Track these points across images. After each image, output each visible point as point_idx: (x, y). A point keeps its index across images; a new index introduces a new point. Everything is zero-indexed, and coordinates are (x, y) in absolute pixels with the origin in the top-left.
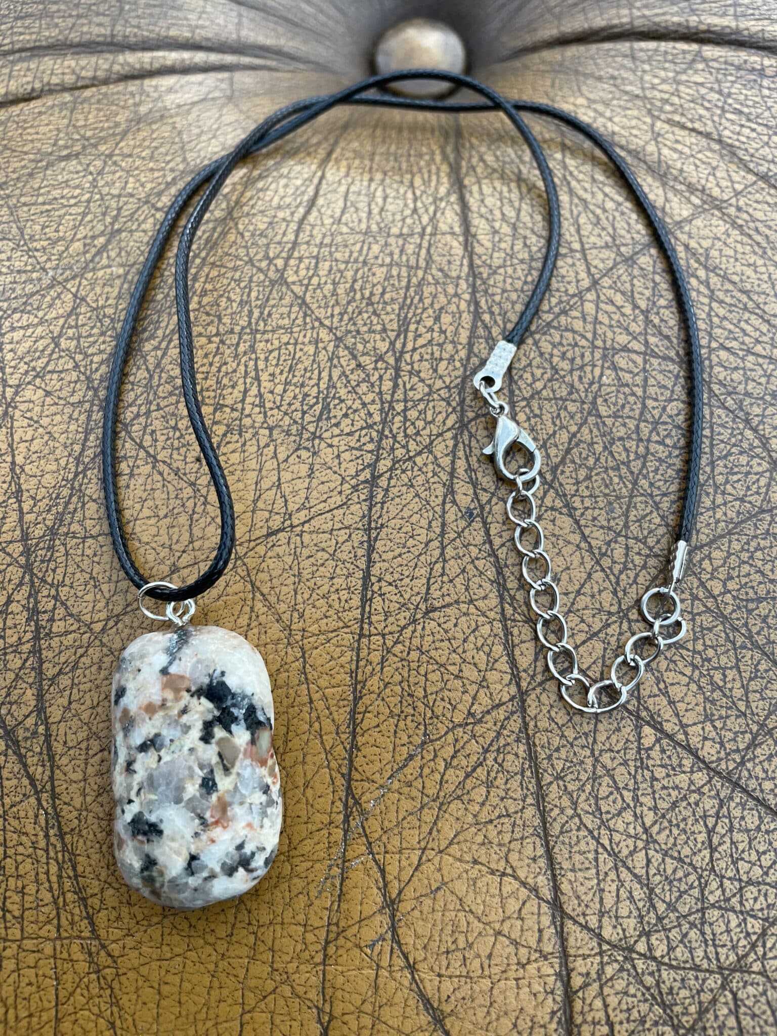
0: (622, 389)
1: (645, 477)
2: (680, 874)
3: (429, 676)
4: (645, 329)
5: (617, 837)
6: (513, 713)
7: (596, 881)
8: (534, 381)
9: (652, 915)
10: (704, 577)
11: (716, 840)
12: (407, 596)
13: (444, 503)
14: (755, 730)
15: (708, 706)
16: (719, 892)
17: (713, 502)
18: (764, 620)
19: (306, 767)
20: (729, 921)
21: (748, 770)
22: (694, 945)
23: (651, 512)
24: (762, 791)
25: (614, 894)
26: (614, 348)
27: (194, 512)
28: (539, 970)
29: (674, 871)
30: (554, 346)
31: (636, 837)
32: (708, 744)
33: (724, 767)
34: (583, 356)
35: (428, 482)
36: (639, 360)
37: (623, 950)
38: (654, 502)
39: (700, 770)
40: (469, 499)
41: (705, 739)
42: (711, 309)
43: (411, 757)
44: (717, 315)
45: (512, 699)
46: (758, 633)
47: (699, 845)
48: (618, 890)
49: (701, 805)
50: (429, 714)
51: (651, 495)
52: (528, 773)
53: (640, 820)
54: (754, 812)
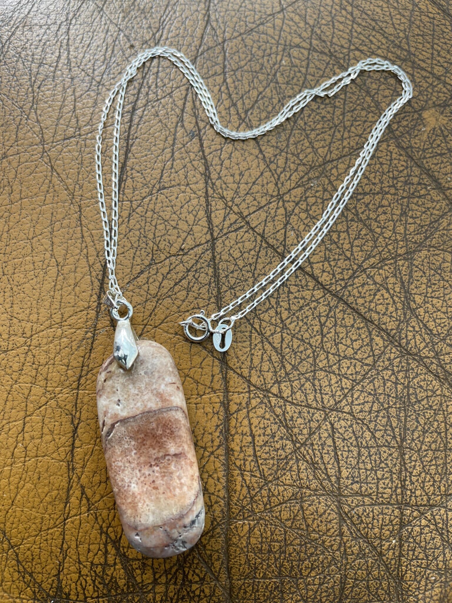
0: (293, 69)
1: (302, 119)
2: (302, 348)
3: (157, 227)
4: (311, 36)
5: (264, 324)
6: (207, 250)
7: (249, 349)
8: (240, 61)
9: (282, 371)
10: (332, 178)
11: (325, 330)
12: (148, 179)
13: (177, 126)
14: (355, 269)
15: (327, 252)
16: (325, 362)
17: (342, 136)
18: (367, 205)
19: (76, 274)
20: (331, 379)
21: (349, 292)
22: (308, 391)
23: (304, 139)
24: (357, 304)
25: (260, 357)
26: (290, 45)
27: (20, 124)
28: (210, 399)
29: (298, 347)
30: (254, 42)
31: (276, 325)
32: (325, 274)
33: (334, 288)
34: (271, 48)
35: (168, 114)
36: (306, 53)
37: (263, 391)
38: (306, 134)
39: (319, 289)
40: (192, 125)
41: (324, 271)
42: (353, 27)
43: (142, 272)
44: (356, 31)
45: (207, 242)
46: (363, 213)
47: (315, 333)
48: (262, 355)
49: (318, 309)
50: (155, 248)
51: (305, 130)
52: (213, 285)
53: (279, 316)
54: (351, 316)
